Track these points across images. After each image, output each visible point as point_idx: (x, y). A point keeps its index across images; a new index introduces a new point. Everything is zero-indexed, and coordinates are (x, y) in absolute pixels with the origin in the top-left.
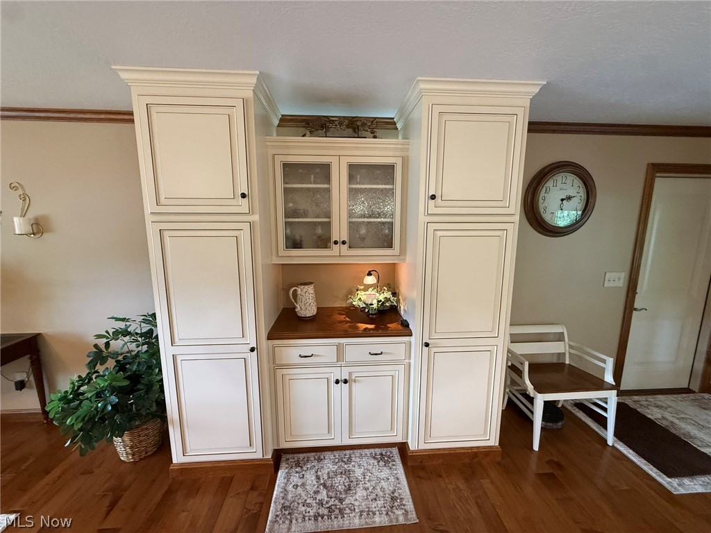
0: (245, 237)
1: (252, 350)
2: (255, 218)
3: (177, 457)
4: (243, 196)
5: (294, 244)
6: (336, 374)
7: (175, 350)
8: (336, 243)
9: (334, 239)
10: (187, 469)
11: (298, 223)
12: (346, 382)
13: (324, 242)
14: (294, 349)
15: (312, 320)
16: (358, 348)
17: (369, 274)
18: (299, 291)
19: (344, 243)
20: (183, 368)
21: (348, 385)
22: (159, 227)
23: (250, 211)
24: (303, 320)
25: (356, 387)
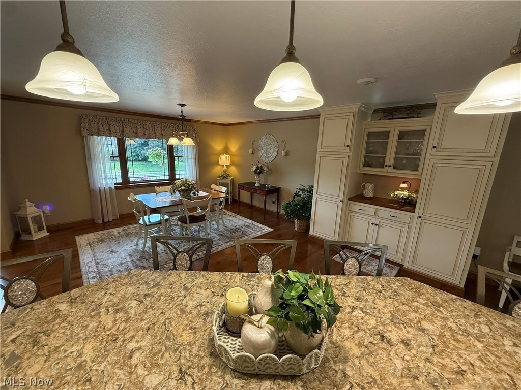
0: (346, 160)
1: (341, 201)
2: (351, 154)
3: (311, 232)
4: (348, 146)
5: (367, 164)
6: (373, 221)
7: (317, 196)
8: (386, 166)
9: (385, 164)
10: (313, 237)
11: (370, 156)
12: (376, 225)
13: (382, 166)
14: (357, 206)
15: (370, 198)
16: (385, 212)
17: (404, 183)
18: (366, 185)
19: (390, 166)
20: (319, 202)
21: (377, 227)
22: (321, 155)
23: (349, 152)
24: (366, 198)
25: (381, 228)
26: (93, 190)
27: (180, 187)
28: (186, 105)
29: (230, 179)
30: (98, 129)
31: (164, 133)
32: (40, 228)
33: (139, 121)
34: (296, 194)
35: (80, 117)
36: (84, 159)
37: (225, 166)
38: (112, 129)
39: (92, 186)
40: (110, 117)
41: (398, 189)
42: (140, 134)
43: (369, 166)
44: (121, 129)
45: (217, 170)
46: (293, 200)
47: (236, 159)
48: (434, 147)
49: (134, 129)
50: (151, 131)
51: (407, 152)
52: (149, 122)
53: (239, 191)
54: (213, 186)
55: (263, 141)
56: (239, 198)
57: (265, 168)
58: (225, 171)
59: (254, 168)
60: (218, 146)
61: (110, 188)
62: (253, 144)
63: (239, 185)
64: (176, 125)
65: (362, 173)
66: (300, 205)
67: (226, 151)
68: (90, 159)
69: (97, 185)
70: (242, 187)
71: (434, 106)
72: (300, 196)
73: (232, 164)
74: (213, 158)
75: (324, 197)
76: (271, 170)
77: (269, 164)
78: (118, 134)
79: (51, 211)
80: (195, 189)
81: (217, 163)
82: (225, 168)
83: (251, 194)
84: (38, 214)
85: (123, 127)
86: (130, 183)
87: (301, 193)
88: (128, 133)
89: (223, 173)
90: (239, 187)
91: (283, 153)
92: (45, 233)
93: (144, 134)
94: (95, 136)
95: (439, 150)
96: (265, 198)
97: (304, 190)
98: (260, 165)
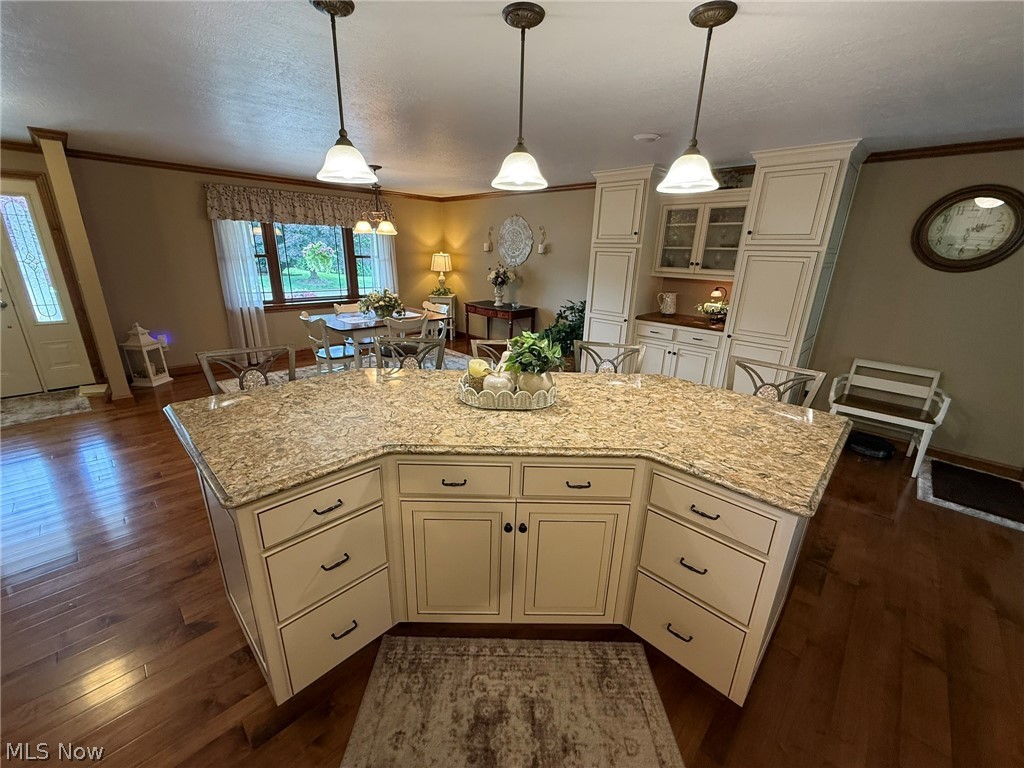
0: (633, 256)
1: (625, 321)
2: (640, 246)
4: (636, 233)
5: (667, 263)
6: (670, 348)
7: (592, 316)
8: (692, 264)
9: (691, 261)
11: (671, 250)
12: (674, 354)
13: (688, 264)
14: (649, 327)
15: (671, 316)
16: (686, 333)
17: (717, 289)
18: (664, 295)
19: (697, 264)
20: (594, 325)
21: (675, 357)
22: (596, 250)
23: (638, 242)
24: (664, 315)
25: (680, 358)
26: (232, 313)
27: (378, 302)
28: (380, 167)
29: (451, 296)
30: (233, 209)
31: (337, 215)
32: (159, 371)
33: (296, 194)
34: (560, 316)
35: (204, 187)
36: (214, 257)
37: (442, 273)
38: (255, 207)
39: (229, 306)
40: (251, 188)
41: (709, 299)
42: (300, 217)
43: (670, 265)
44: (269, 208)
45: (429, 282)
46: (556, 326)
47: (461, 263)
48: (750, 233)
49: (289, 209)
50: (317, 212)
51: (722, 242)
52: (313, 196)
53: (467, 316)
54: (426, 304)
55: (507, 228)
56: (467, 330)
57: (510, 275)
58: (442, 283)
59: (493, 275)
60: (428, 238)
61: (257, 308)
62: (490, 234)
63: (467, 305)
64: (358, 200)
65: (658, 277)
66: (566, 332)
67: (443, 246)
68: (223, 259)
69: (235, 302)
70: (472, 308)
71: (751, 170)
72: (566, 318)
73: (455, 270)
74: (422, 261)
75: (602, 317)
76: (521, 279)
77: (519, 269)
78: (265, 217)
79: (170, 345)
80: (399, 305)
81: (428, 269)
82: (442, 277)
83: (489, 319)
84: (155, 347)
85: (271, 205)
86: (284, 301)
87: (568, 313)
88: (281, 215)
89: (439, 286)
90: (467, 309)
91: (540, 250)
92: (166, 378)
93: (306, 216)
94: (229, 220)
95: (757, 237)
96: (512, 324)
97: (572, 308)
98: (502, 270)
